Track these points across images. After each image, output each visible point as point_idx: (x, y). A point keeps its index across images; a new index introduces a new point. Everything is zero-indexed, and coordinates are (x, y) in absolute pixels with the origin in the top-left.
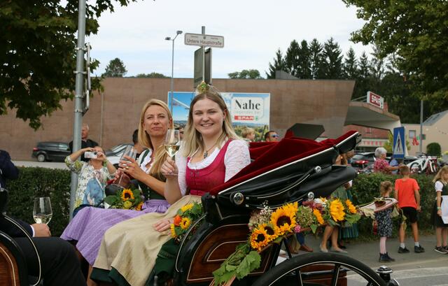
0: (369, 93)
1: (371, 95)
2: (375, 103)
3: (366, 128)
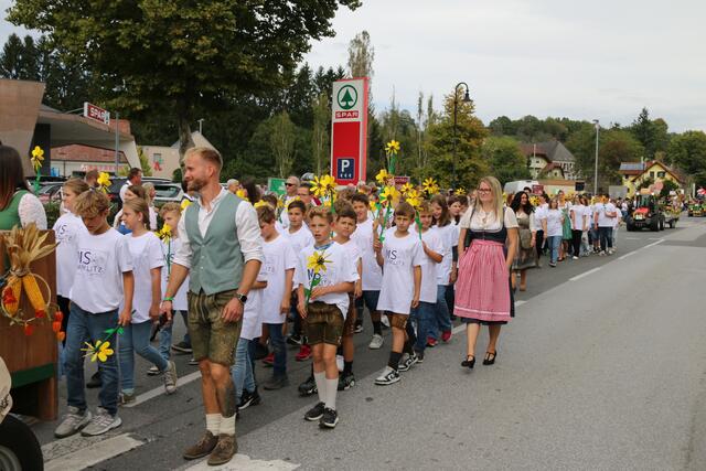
0: (86, 104)
1: (89, 107)
2: (96, 117)
3: (102, 151)
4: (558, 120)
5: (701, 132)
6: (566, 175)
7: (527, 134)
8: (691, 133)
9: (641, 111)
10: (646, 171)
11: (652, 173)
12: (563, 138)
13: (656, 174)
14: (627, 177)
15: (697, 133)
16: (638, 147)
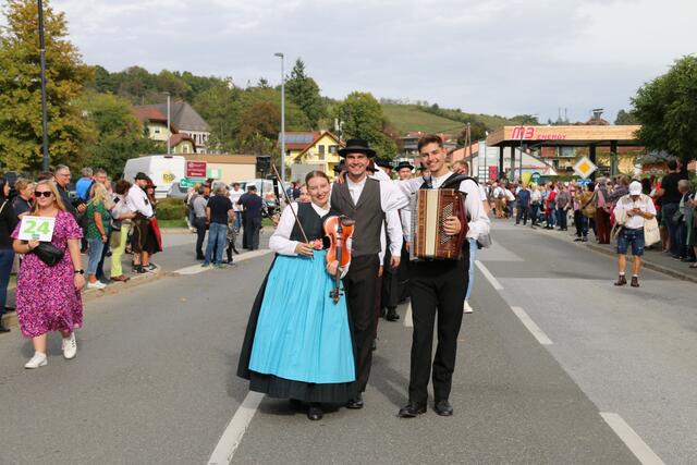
4: (177, 74)
5: (370, 94)
6: (199, 150)
7: (134, 94)
8: (357, 95)
9: (295, 65)
10: (314, 145)
11: (322, 148)
12: (189, 97)
13: (326, 149)
14: (288, 152)
15: (365, 96)
16: (296, 112)
